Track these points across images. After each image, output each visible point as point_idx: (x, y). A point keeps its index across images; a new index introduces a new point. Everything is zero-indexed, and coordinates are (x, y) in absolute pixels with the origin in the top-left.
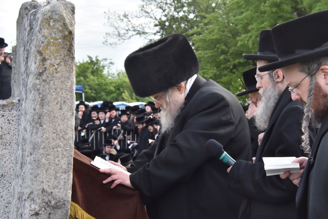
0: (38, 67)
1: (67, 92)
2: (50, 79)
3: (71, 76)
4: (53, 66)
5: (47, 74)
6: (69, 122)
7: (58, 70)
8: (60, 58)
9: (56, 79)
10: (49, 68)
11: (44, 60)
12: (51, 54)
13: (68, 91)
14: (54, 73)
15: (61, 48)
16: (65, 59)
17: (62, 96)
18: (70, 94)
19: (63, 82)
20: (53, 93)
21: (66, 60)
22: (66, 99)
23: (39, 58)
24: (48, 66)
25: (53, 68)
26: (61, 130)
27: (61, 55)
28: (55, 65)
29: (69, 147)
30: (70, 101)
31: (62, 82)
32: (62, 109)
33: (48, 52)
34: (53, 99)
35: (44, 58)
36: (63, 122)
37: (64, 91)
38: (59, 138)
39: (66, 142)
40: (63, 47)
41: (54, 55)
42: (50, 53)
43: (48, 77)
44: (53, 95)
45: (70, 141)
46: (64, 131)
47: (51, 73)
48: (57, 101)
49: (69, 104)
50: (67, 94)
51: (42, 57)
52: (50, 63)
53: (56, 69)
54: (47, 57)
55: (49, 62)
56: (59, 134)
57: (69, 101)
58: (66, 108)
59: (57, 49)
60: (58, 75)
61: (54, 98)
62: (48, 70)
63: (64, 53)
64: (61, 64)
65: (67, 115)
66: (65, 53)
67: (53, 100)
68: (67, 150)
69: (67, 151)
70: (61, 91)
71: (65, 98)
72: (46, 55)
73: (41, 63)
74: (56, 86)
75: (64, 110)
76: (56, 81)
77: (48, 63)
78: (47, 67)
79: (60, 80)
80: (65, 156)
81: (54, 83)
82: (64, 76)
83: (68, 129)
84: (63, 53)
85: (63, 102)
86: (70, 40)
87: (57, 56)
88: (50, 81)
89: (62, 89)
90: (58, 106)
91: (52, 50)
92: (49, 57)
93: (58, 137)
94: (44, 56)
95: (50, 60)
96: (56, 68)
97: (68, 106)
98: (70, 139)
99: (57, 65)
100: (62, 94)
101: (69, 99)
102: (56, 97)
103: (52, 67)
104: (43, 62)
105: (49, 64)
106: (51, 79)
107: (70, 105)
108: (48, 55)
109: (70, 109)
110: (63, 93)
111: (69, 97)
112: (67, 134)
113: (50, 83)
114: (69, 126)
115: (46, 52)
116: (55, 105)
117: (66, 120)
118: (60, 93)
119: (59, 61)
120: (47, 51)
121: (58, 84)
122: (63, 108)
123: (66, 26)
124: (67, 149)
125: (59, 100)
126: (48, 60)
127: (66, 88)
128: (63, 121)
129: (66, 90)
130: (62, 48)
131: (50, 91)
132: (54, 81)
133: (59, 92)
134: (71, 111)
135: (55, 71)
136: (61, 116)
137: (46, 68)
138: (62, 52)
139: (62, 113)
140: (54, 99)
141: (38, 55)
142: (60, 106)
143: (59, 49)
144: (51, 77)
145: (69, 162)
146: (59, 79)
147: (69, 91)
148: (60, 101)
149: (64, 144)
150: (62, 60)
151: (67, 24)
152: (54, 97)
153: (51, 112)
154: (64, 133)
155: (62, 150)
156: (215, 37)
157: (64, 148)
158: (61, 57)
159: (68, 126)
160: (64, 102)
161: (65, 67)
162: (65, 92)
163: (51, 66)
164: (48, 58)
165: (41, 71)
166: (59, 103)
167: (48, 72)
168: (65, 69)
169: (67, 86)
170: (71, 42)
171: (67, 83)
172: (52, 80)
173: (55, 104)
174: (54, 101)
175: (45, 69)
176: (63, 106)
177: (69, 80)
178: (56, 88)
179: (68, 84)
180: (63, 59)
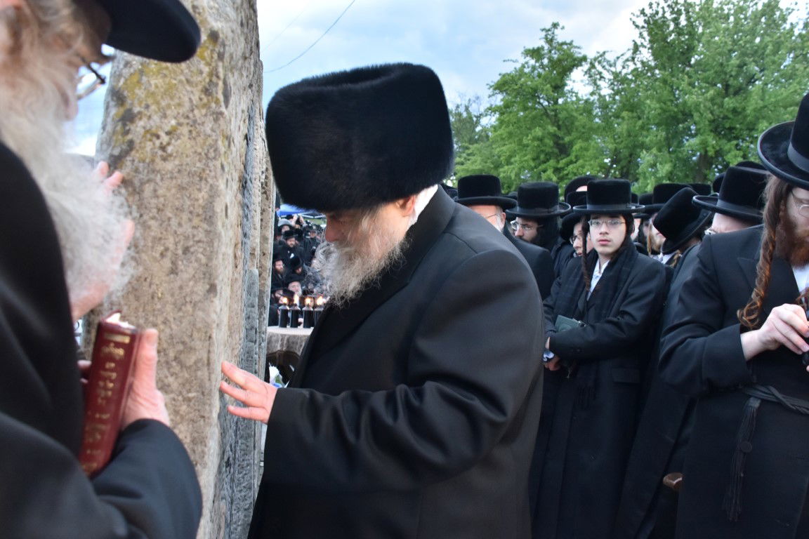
0: (111, 138)
1: (196, 221)
2: (143, 176)
3: (210, 171)
4: (154, 139)
5: (133, 161)
6: (200, 314)
7: (170, 149)
8: (179, 113)
9: (162, 179)
10: (140, 143)
11: (128, 118)
12: (150, 101)
13: (198, 215)
14: (158, 160)
15: (180, 81)
16: (194, 116)
17: (180, 231)
18: (205, 226)
19: (183, 188)
20: (152, 223)
21: (195, 121)
22: (191, 243)
23: (113, 111)
24: (140, 137)
25: (154, 144)
26: (172, 337)
27: (179, 105)
28: (162, 134)
29: (198, 391)
30: (205, 249)
31: (181, 188)
32: (177, 274)
33: (140, 92)
34: (150, 239)
35: (129, 111)
36: (181, 314)
37: (185, 216)
38: (167, 363)
39: (187, 375)
40: (188, 81)
41: (158, 103)
42: (147, 96)
43: (137, 171)
44: (149, 227)
45: (199, 373)
46: (183, 343)
47: (147, 161)
48: (162, 248)
49: (200, 256)
50: (194, 227)
51: (122, 110)
52: (144, 128)
53: (163, 148)
54: (136, 109)
55: (141, 123)
56: (165, 350)
57: (200, 247)
58: (191, 271)
59: (169, 84)
60: (169, 166)
61: (154, 238)
62: (137, 151)
63: (190, 99)
64: (179, 132)
65: (192, 292)
66: (195, 99)
67: (150, 244)
68: (189, 400)
69: (191, 404)
70: (176, 215)
71: (187, 238)
72: (136, 102)
73: (119, 128)
74: (162, 200)
75: (185, 276)
76: (161, 184)
77: (139, 127)
78: (135, 139)
79: (174, 181)
80: (182, 417)
81: (155, 191)
82: (188, 169)
83: (196, 335)
84: (186, 99)
85: (180, 252)
86: (212, 57)
87: (169, 106)
88: (142, 184)
89: (179, 210)
90: (167, 263)
91: (153, 88)
92: (142, 110)
93: (163, 360)
94: (127, 106)
95: (145, 119)
96: (165, 143)
97: (196, 265)
98: (200, 365)
99: (168, 133)
100: (180, 225)
101: (199, 241)
102: (162, 233)
103: (151, 140)
104: (124, 125)
105: (142, 131)
106: (146, 178)
107: (204, 260)
108: (140, 103)
109: (204, 274)
110: (183, 223)
111: (201, 235)
112: (192, 349)
113: (143, 191)
114: (199, 325)
115: (134, 93)
116: (155, 259)
117: (189, 308)
118: (174, 222)
119: (173, 122)
120: (137, 91)
121: (168, 194)
122: (182, 271)
123: (199, 13)
124: (191, 395)
125: (170, 242)
126: (141, 119)
127: (192, 208)
128: (180, 309)
129: (191, 212)
130: (185, 82)
131: (141, 216)
132: (157, 184)
133: (169, 219)
134: (206, 280)
135: (160, 152)
136: (172, 295)
137: (131, 143)
138: (184, 95)
139: (178, 283)
140: (153, 242)
141: (112, 104)
142: (172, 263)
143: (175, 84)
144: (148, 172)
145: (196, 435)
146: (171, 178)
147: (203, 217)
148: (171, 247)
149: (180, 380)
150: (182, 120)
151: (203, 9)
152: (153, 234)
153: (142, 279)
154: (181, 347)
155: (174, 400)
156: (477, 168)
157: (181, 393)
158: (181, 111)
159: (194, 325)
160: (186, 250)
161: (193, 142)
162: (190, 220)
163: (148, 136)
164: (140, 113)
165: (116, 152)
166: (169, 254)
167: (138, 155)
168: (193, 147)
169: (197, 200)
170: (213, 64)
171: (196, 192)
172: (149, 181)
173: (158, 255)
174: (153, 247)
175: (128, 146)
176: (180, 263)
177: (203, 182)
178: (161, 206)
179: (200, 196)
180: (188, 117)
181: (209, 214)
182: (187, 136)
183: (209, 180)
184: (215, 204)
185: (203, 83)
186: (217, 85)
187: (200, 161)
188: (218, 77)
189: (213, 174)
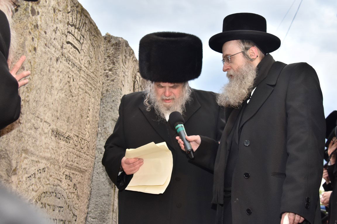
181: (23, 46)
182: (18, 23)
183: (24, 35)
184: (26, 43)
185: (24, 8)
186: (28, 8)
187: (22, 30)
188: (29, 5)
189: (25, 34)
